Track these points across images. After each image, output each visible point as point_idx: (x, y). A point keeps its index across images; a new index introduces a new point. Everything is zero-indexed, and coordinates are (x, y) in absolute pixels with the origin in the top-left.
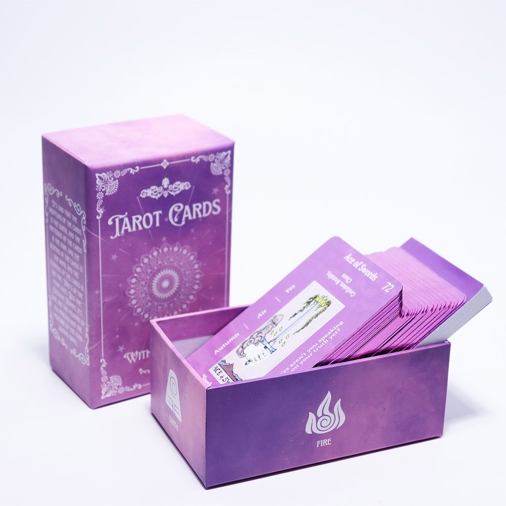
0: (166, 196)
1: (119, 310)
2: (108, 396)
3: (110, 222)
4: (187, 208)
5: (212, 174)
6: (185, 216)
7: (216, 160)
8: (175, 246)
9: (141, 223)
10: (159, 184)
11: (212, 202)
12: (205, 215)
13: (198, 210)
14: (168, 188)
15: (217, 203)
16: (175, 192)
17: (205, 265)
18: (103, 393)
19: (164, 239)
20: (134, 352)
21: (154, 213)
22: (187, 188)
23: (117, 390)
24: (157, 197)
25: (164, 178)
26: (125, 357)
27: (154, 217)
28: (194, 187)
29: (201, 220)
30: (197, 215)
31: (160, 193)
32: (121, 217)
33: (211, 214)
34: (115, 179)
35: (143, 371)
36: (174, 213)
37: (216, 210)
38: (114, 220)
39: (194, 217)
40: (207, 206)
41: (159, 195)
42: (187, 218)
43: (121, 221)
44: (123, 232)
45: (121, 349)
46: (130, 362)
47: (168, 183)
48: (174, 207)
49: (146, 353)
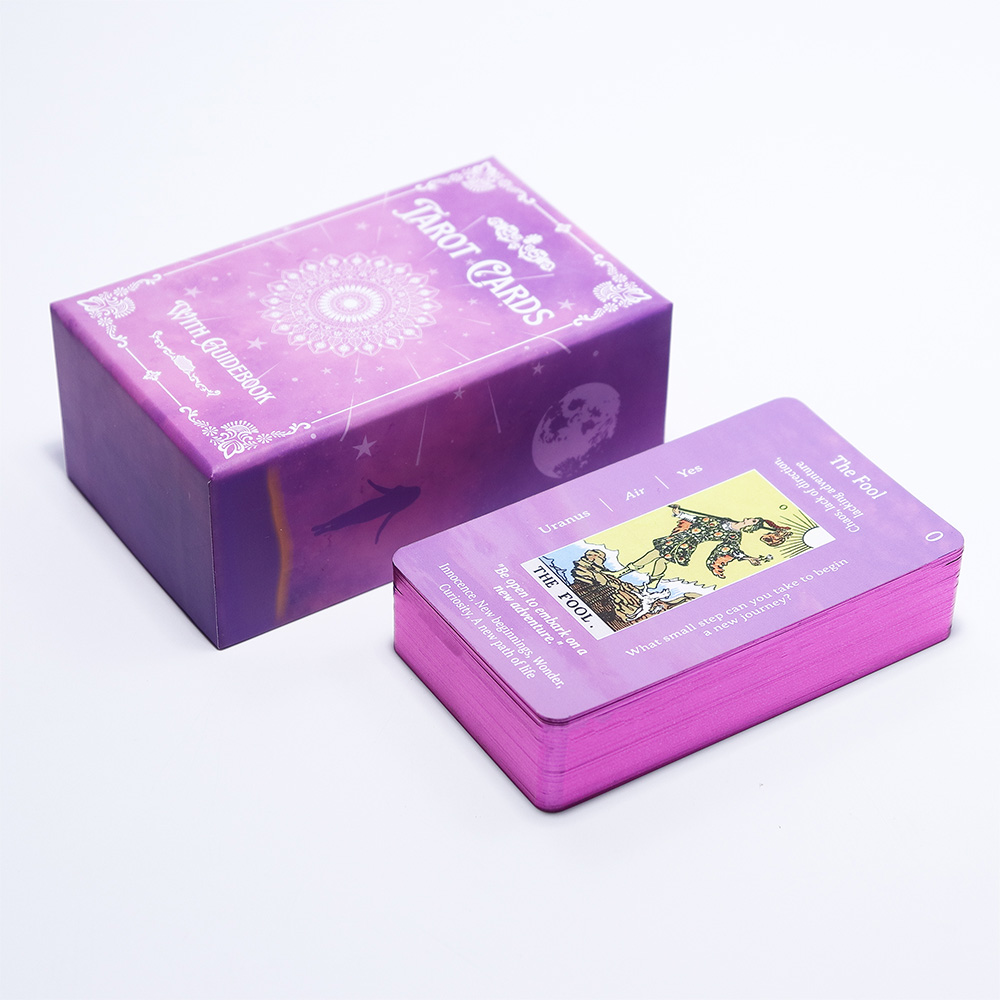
0: (510, 247)
1: (267, 264)
2: (87, 308)
3: (419, 202)
4: (511, 280)
5: (592, 289)
6: (492, 282)
7: (618, 286)
8: (430, 289)
9: (443, 235)
10: (524, 233)
11: (543, 307)
12: (513, 307)
13: (516, 295)
14: (526, 245)
15: (546, 316)
16: (526, 255)
17: (420, 342)
19: (433, 272)
20: (194, 311)
21: (471, 244)
22: (543, 268)
23: (103, 316)
24: (500, 237)
25: (539, 234)
26: (177, 302)
27: (464, 247)
28: (552, 275)
29: (500, 305)
30: (506, 297)
31: (510, 238)
32: (438, 209)
33: (521, 316)
34: (496, 183)
35: (157, 337)
36: (490, 268)
37: (533, 317)
38: (425, 205)
39: (499, 296)
40: (532, 304)
41: (506, 240)
42: (491, 286)
43: (432, 213)
44: (413, 221)
45: (193, 292)
46: (171, 313)
47: (534, 243)
48: (497, 265)
49: (198, 327)
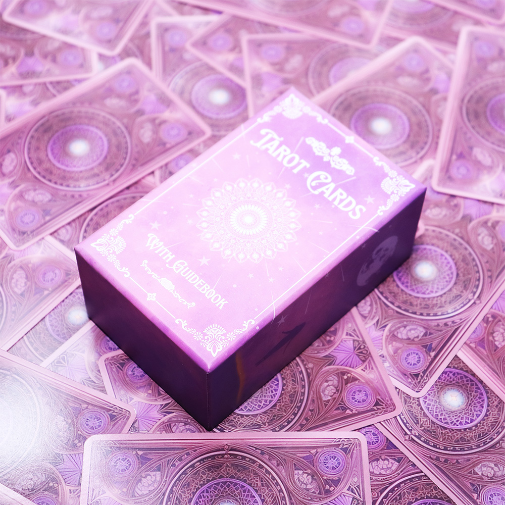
0: (325, 159)
1: (191, 196)
2: (97, 248)
3: (263, 132)
4: (332, 186)
5: (380, 185)
6: (323, 189)
7: (394, 180)
8: (291, 201)
9: (285, 156)
10: (330, 147)
11: (357, 204)
12: (341, 207)
13: (339, 197)
14: (333, 156)
15: (361, 210)
16: (336, 164)
17: (297, 244)
18: (98, 242)
19: (288, 186)
20: (161, 241)
21: (302, 161)
22: (348, 173)
23: (109, 254)
24: (317, 154)
25: (338, 146)
26: (149, 235)
27: (299, 164)
28: (355, 178)
29: (333, 206)
30: (334, 199)
31: (323, 153)
32: (275, 136)
33: (347, 212)
34: (301, 111)
35: (146, 266)
36: (318, 178)
37: (354, 214)
38: (267, 134)
39: (330, 199)
40: (350, 203)
41: (320, 154)
42: (323, 193)
43: (272, 139)
44: (264, 147)
45: (155, 225)
46: (148, 245)
47: (338, 154)
48: (322, 174)
49: (166, 253)
